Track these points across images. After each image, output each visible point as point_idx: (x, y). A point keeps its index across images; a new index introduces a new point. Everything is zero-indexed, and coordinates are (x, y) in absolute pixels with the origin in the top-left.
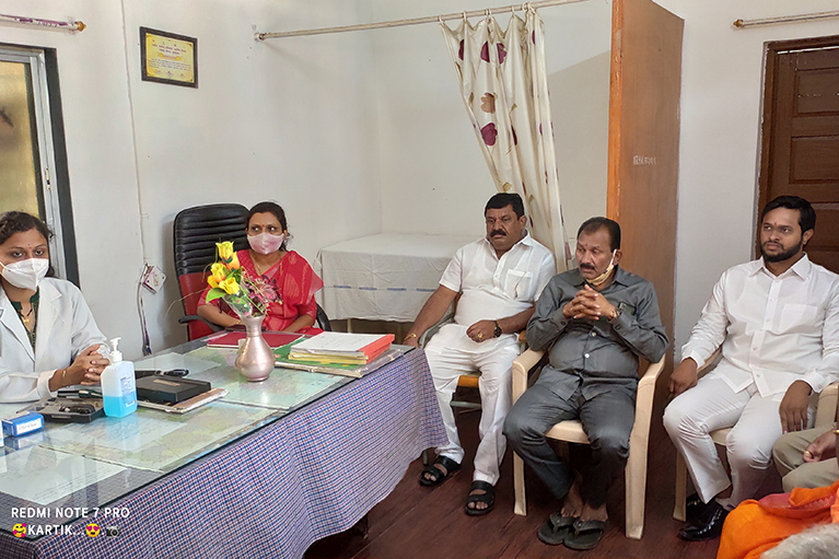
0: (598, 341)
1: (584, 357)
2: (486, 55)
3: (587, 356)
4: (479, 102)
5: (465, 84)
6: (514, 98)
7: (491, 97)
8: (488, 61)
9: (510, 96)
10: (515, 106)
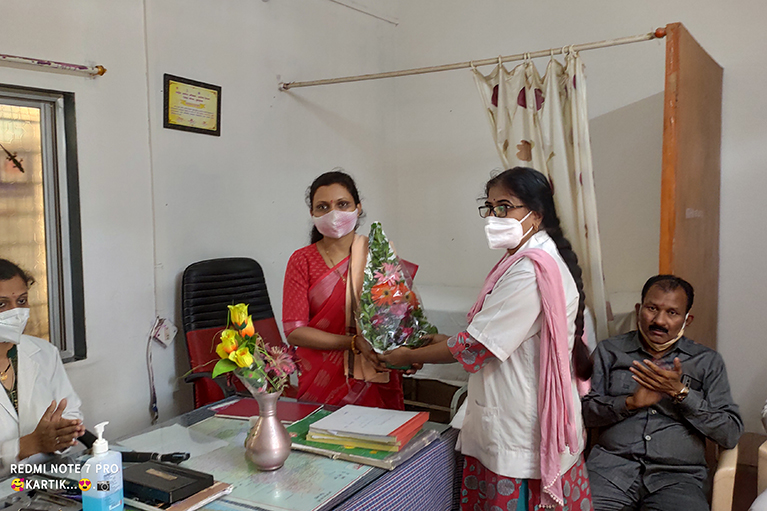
0: (659, 420)
1: (645, 440)
2: (522, 100)
3: (648, 438)
4: (514, 150)
5: (499, 131)
6: (551, 146)
7: (527, 145)
8: (525, 107)
9: (548, 144)
10: (552, 154)
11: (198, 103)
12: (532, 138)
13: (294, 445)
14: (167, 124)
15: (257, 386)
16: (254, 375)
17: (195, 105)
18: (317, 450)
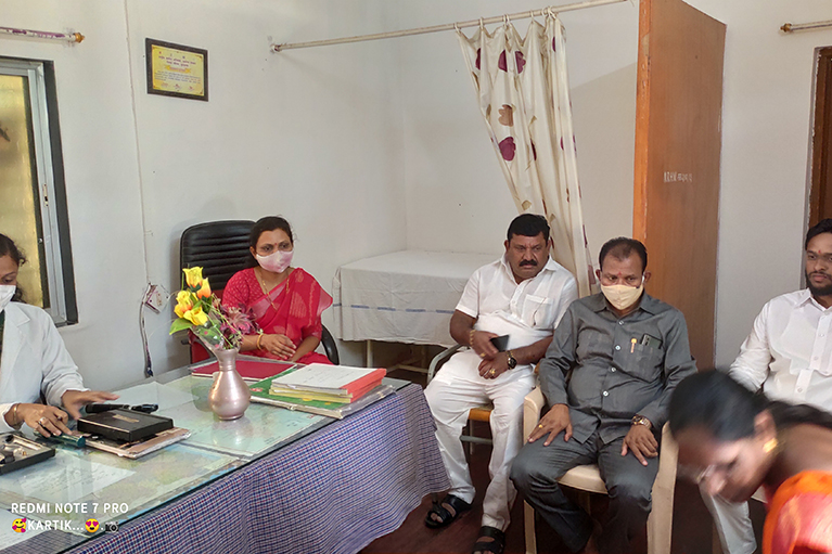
0: (618, 377)
1: (602, 396)
2: (503, 65)
3: (606, 394)
4: (496, 114)
5: (482, 95)
6: (533, 109)
7: (509, 108)
8: (506, 70)
9: (529, 107)
10: (534, 118)
11: (183, 68)
12: (513, 102)
13: (253, 398)
14: (151, 90)
15: (215, 343)
16: (209, 332)
17: (180, 70)
18: (277, 402)
